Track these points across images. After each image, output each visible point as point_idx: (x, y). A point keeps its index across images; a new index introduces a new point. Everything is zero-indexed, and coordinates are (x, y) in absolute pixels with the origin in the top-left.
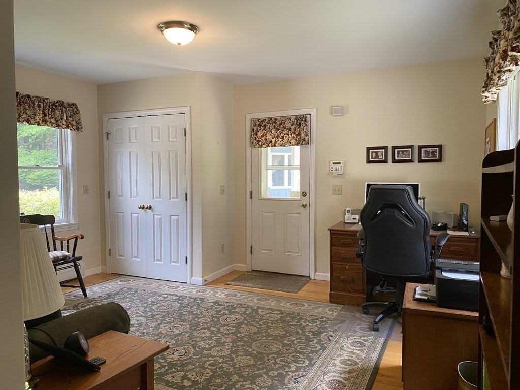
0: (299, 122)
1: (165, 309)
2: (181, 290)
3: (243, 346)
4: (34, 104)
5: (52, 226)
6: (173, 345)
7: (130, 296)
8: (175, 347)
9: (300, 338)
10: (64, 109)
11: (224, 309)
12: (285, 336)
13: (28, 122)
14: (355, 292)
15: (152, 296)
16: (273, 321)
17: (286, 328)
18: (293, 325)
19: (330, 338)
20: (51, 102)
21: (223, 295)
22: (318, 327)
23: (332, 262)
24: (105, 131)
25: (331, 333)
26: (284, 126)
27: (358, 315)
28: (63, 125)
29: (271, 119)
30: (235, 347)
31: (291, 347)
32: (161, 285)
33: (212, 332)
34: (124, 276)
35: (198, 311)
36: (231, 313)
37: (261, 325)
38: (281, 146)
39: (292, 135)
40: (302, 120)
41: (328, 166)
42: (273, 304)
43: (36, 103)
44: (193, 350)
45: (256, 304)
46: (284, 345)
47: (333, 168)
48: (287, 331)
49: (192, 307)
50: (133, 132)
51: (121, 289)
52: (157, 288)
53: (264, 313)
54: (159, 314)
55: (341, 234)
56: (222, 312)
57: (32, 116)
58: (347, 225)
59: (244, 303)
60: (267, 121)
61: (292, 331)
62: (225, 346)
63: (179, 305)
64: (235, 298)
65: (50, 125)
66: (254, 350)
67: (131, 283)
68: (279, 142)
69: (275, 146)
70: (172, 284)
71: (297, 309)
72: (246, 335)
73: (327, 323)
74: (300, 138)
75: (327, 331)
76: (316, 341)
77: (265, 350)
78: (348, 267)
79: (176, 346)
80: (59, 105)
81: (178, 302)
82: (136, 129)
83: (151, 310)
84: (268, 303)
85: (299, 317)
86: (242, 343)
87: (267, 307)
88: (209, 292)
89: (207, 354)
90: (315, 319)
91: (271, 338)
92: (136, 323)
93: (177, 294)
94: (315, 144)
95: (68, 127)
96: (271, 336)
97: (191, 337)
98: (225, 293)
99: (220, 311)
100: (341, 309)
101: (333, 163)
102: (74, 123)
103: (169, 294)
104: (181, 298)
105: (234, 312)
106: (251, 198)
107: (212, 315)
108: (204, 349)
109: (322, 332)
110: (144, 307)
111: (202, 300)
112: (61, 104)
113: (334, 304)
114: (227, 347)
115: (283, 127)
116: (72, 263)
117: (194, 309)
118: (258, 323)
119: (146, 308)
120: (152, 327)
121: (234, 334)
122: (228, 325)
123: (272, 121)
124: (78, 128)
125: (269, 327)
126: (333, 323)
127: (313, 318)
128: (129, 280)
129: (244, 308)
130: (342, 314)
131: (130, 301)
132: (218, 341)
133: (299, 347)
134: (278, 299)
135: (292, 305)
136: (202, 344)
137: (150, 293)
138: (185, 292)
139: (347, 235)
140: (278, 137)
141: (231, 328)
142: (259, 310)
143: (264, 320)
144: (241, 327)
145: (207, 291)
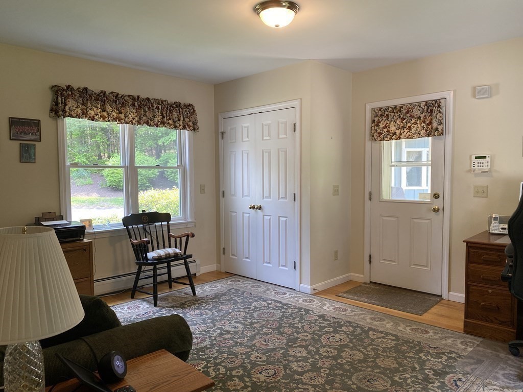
0: (430, 108)
1: (266, 318)
2: (287, 298)
3: (342, 375)
4: (153, 106)
5: (168, 223)
6: (264, 361)
7: (236, 298)
8: (264, 365)
9: (416, 377)
10: (181, 110)
11: (329, 325)
12: (396, 370)
13: (147, 123)
14: (500, 324)
15: (257, 301)
16: (385, 348)
17: (399, 360)
18: (409, 357)
19: (459, 383)
20: (169, 104)
21: (331, 308)
22: (443, 364)
23: (469, 283)
24: (221, 130)
25: (460, 376)
26: (412, 114)
27: (502, 355)
28: (180, 125)
29: (395, 108)
30: (331, 376)
31: (402, 387)
32: (268, 289)
33: (309, 352)
34: (236, 276)
35: (300, 324)
36: (336, 332)
37: (369, 351)
38: (408, 138)
39: (421, 124)
40: (434, 106)
41: (469, 161)
42: (389, 326)
43: (155, 106)
44: (283, 372)
45: (368, 323)
46: (394, 383)
47: (476, 164)
48: (400, 365)
49: (294, 318)
50: (245, 131)
51: (229, 290)
52: (264, 292)
53: (375, 337)
54: (258, 322)
55: (481, 248)
56: (326, 329)
57: (152, 118)
58: (492, 237)
59: (353, 321)
60: (390, 109)
61: (406, 364)
62: (321, 372)
63: (281, 314)
64: (344, 313)
65: (168, 127)
66: (354, 384)
67: (241, 285)
68: (405, 133)
69: (400, 138)
70: (280, 289)
71: (418, 337)
72: (348, 362)
73: (457, 360)
74: (432, 128)
75: (455, 373)
76: (437, 384)
77: (367, 386)
78: (490, 291)
79: (267, 364)
80: (177, 107)
81: (281, 310)
82: (248, 127)
83: (252, 316)
84: (383, 324)
85: (418, 348)
86: (341, 372)
87: (381, 329)
88: (317, 303)
89: (298, 380)
90: (440, 353)
91: (378, 371)
92: (233, 330)
93: (282, 301)
94: (451, 135)
95: (184, 128)
96: (379, 367)
97: (285, 355)
98: (333, 306)
99: (325, 327)
100: (478, 343)
101: (476, 158)
102: (191, 124)
103: (274, 300)
104: (285, 307)
105: (340, 331)
106: (371, 199)
107: (314, 331)
108: (296, 372)
109: (447, 373)
110: (246, 312)
111: (307, 311)
112: (178, 105)
113: (470, 336)
114: (323, 375)
115: (411, 116)
116: (183, 261)
117: (296, 321)
118: (365, 348)
119: (248, 313)
120: (247, 337)
121: (335, 358)
122: (330, 346)
123: (397, 109)
124: (195, 129)
125: (378, 356)
126: (466, 362)
127: (439, 352)
128: (239, 281)
129: (352, 326)
130: (480, 351)
131: (233, 304)
132: (314, 365)
133: (413, 389)
134: (396, 320)
135: (412, 330)
136: (294, 366)
137: (255, 297)
138: (291, 300)
139: (491, 250)
140: (403, 127)
141: (333, 351)
142: (371, 333)
143: (375, 345)
144: (345, 351)
145: (314, 301)
